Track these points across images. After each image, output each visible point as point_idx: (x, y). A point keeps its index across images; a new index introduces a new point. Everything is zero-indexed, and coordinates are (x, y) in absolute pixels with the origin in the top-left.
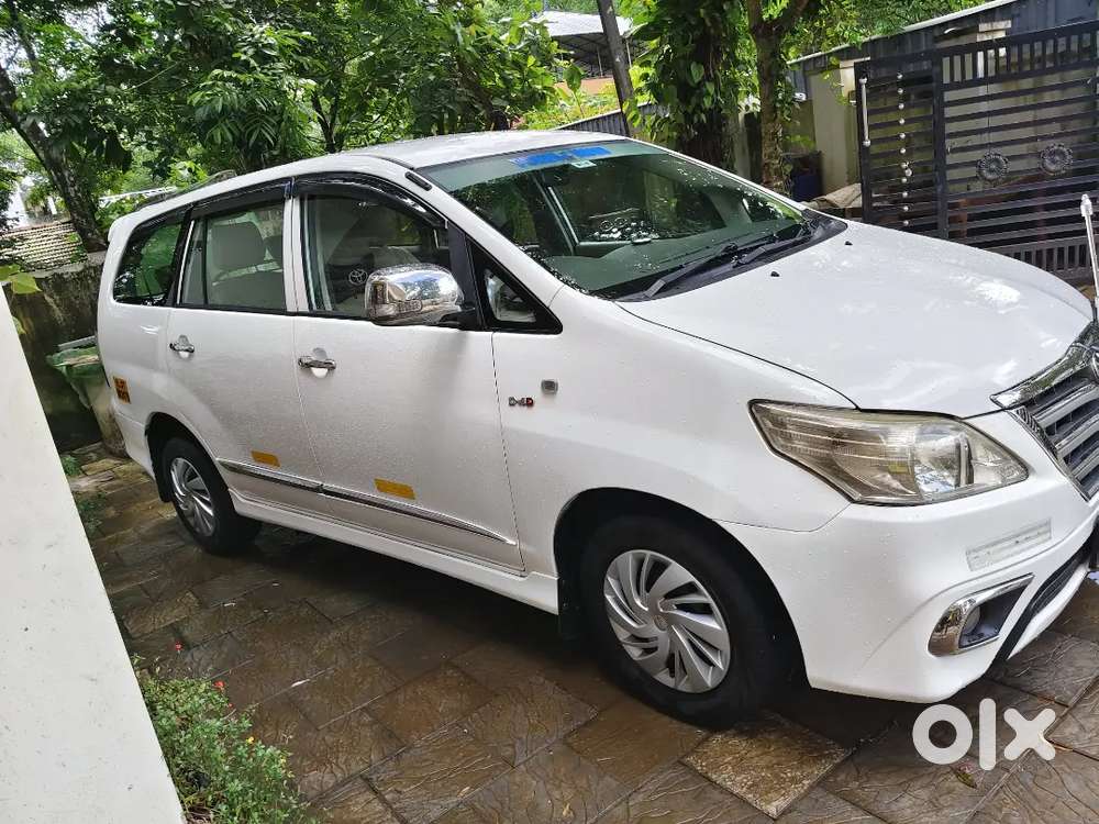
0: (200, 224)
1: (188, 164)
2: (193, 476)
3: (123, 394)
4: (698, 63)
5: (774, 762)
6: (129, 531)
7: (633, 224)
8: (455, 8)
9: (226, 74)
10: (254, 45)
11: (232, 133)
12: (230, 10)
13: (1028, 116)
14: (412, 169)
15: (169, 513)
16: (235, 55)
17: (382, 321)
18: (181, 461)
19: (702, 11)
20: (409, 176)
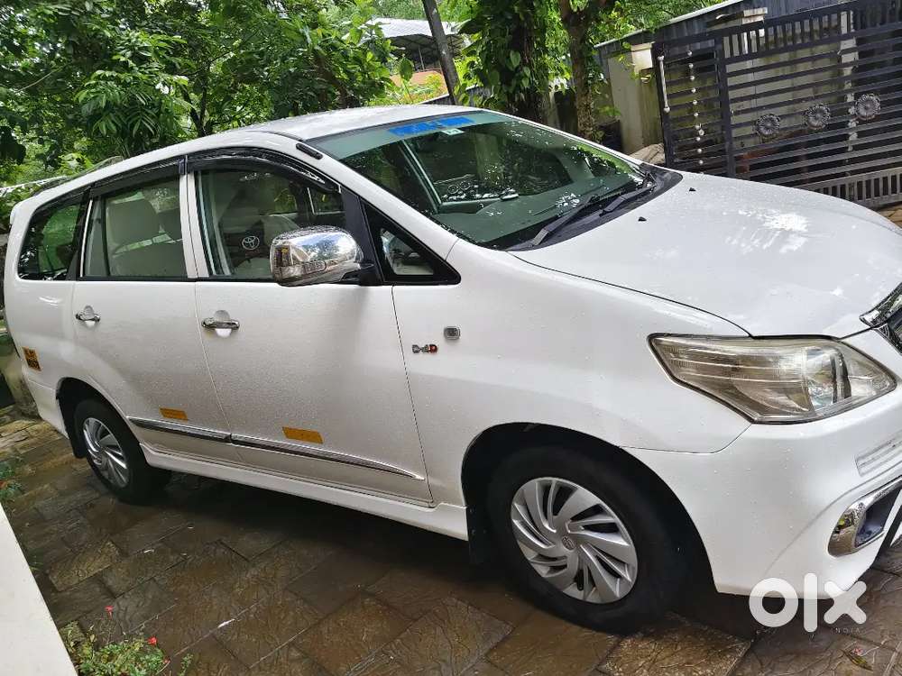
0: (98, 203)
1: (75, 155)
2: (105, 433)
3: (33, 363)
4: (515, 51)
5: (684, 662)
6: (46, 486)
7: (476, 186)
8: (303, 14)
9: (108, 74)
10: (131, 48)
11: (115, 124)
12: (107, 19)
13: (787, 84)
14: (300, 141)
15: (82, 466)
16: (115, 58)
17: (288, 282)
18: (92, 420)
19: (516, 8)
20: (300, 148)
